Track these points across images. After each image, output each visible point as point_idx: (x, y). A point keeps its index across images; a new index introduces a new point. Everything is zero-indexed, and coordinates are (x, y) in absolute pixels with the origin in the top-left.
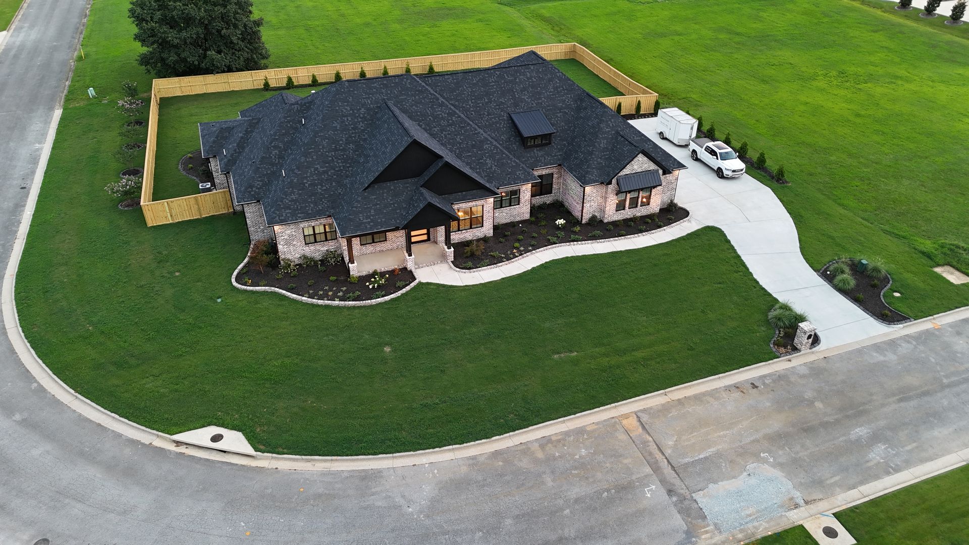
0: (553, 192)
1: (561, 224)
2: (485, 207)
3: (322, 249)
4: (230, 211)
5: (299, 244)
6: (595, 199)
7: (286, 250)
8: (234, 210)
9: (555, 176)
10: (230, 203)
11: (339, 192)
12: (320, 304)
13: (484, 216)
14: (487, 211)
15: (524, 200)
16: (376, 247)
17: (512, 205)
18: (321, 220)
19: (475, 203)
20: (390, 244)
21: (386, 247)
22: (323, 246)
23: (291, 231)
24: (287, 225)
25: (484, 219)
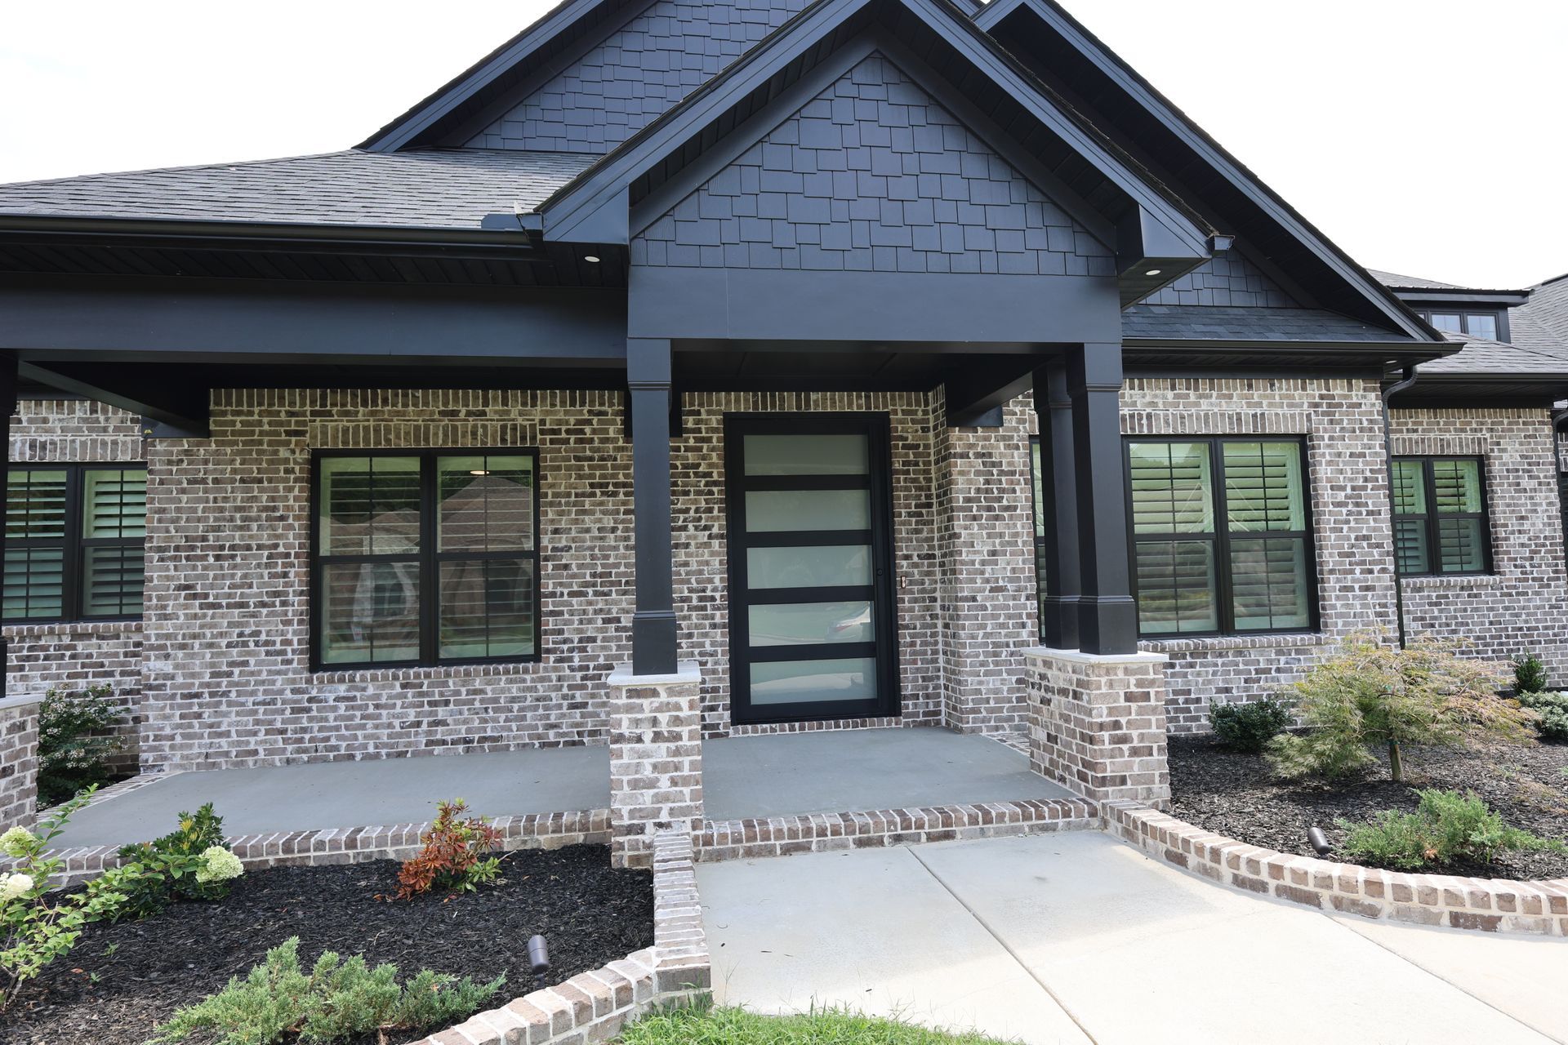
2: (1320, 454)
13: (1327, 538)
14: (1341, 496)
15: (1524, 539)
16: (447, 703)
17: (1445, 568)
18: (51, 417)
19: (1249, 405)
20: (565, 690)
21: (529, 715)
22: (28, 658)
25: (1328, 557)
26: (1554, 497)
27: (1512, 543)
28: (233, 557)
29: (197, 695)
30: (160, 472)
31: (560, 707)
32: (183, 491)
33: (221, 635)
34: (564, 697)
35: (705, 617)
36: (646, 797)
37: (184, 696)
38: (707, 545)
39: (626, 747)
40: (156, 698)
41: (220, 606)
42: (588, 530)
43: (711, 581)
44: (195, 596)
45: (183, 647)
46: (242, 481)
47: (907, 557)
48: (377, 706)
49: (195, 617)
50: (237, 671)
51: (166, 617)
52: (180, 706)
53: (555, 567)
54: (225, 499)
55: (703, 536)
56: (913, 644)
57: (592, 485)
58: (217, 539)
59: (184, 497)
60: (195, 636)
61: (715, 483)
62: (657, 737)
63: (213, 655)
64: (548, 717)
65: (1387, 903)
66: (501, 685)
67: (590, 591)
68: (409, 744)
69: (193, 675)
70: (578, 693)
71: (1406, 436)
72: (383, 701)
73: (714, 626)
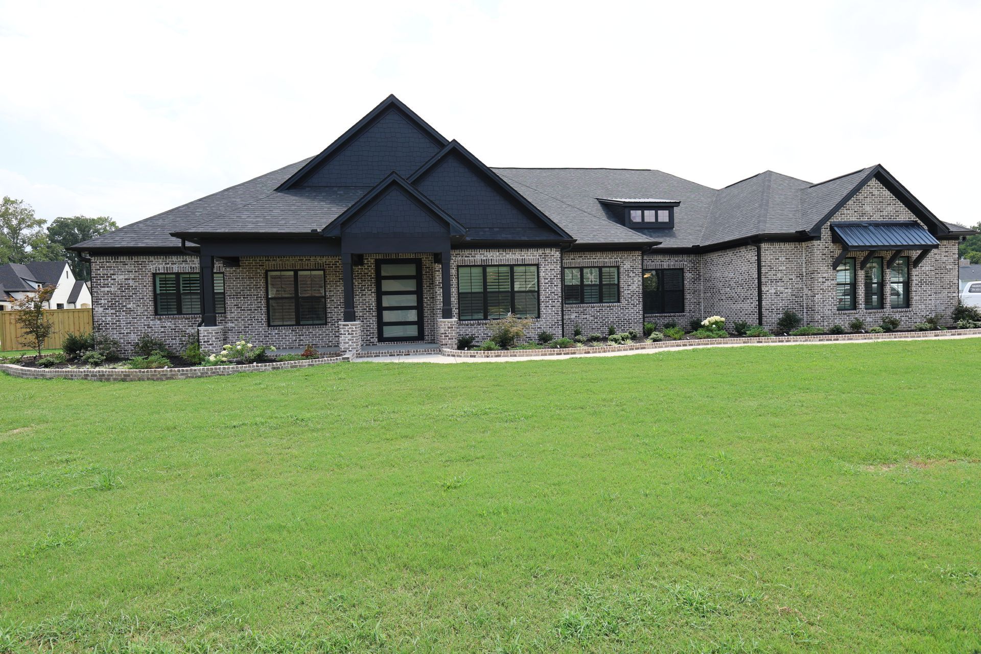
0: (687, 308)
2: (542, 269)
5: (140, 310)
6: (785, 279)
7: (109, 319)
9: (688, 275)
13: (542, 293)
14: (547, 281)
15: (629, 292)
16: (303, 335)
17: (604, 301)
19: (521, 256)
20: (333, 333)
21: (324, 339)
22: (194, 324)
23: (127, 277)
24: (119, 261)
25: (542, 298)
26: (640, 279)
27: (625, 293)
28: (248, 298)
29: (241, 332)
30: (228, 276)
31: (332, 337)
32: (234, 281)
33: (246, 317)
34: (333, 334)
35: (370, 314)
36: (347, 345)
37: (237, 332)
38: (371, 295)
39: (342, 336)
40: (231, 333)
41: (245, 310)
42: (338, 291)
43: (372, 304)
44: (239, 308)
45: (236, 320)
46: (249, 278)
48: (285, 336)
49: (239, 313)
50: (250, 326)
51: (232, 313)
52: (237, 335)
53: (330, 301)
54: (245, 283)
55: (370, 292)
57: (339, 279)
58: (243, 293)
59: (235, 282)
60: (239, 318)
61: (373, 278)
62: (349, 334)
63: (244, 322)
64: (329, 339)
66: (317, 331)
67: (339, 307)
68: (294, 345)
69: (240, 327)
70: (337, 333)
72: (287, 334)
73: (373, 316)
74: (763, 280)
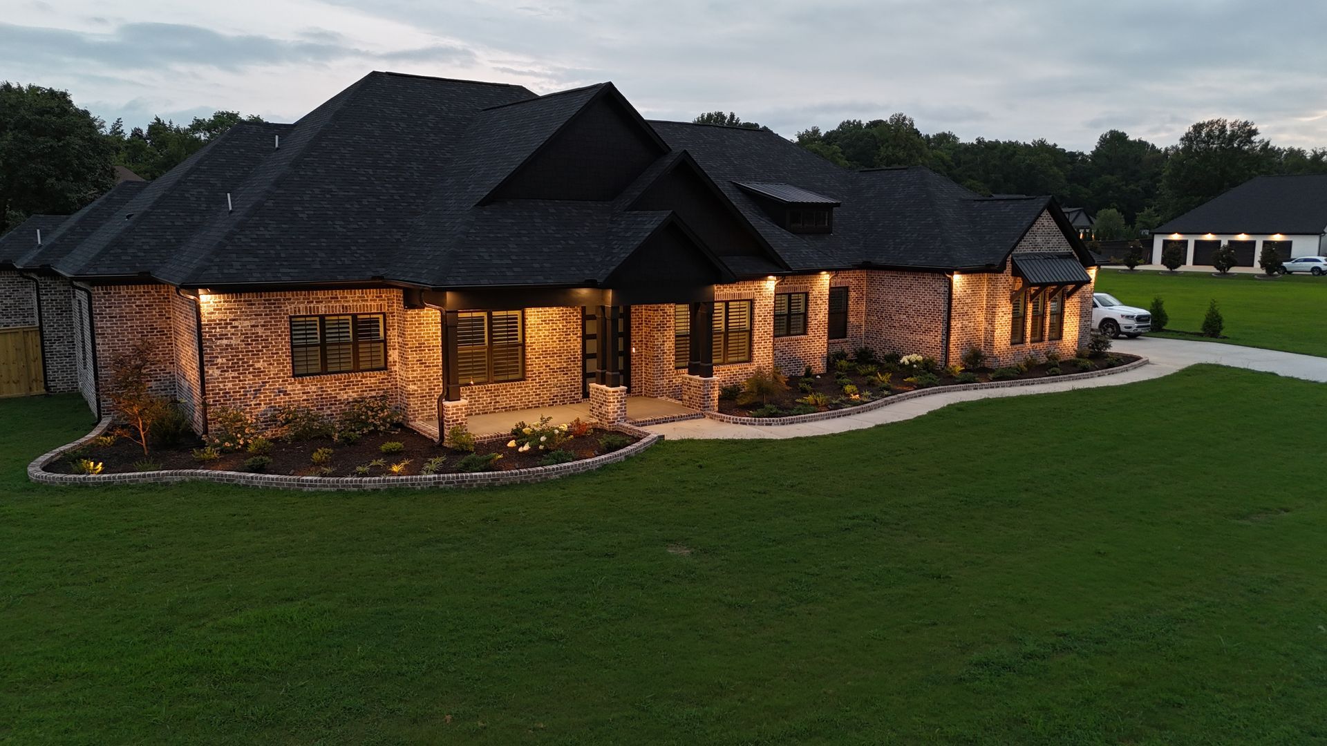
0: (850, 333)
1: (917, 362)
2: (756, 305)
3: (343, 396)
4: (35, 392)
5: (273, 370)
6: (969, 312)
7: (230, 385)
8: (47, 388)
9: (853, 294)
10: (36, 368)
11: (397, 237)
12: (369, 487)
13: (756, 332)
14: (760, 318)
15: (816, 322)
16: (499, 396)
17: (792, 332)
18: (348, 296)
19: (738, 290)
20: (534, 390)
21: (523, 398)
22: (347, 386)
23: (253, 323)
24: (243, 299)
25: (756, 338)
26: (827, 307)
27: (813, 323)
28: (433, 350)
29: (425, 396)
30: (409, 321)
31: (532, 395)
32: (416, 327)
33: (431, 376)
34: (534, 392)
35: (575, 364)
37: (421, 397)
38: (576, 340)
40: (413, 398)
41: (430, 366)
42: (541, 336)
43: (577, 352)
44: (422, 364)
45: (419, 380)
46: (435, 323)
47: (635, 341)
48: (479, 398)
49: (423, 370)
50: (436, 388)
51: (414, 371)
52: (420, 400)
53: (531, 349)
54: (430, 330)
55: (575, 337)
56: (635, 370)
57: (542, 321)
58: (428, 343)
59: (417, 329)
60: (423, 377)
61: (579, 319)
62: (618, 402)
63: (429, 383)
64: (529, 399)
65: (757, 423)
66: (515, 389)
67: (541, 357)
68: (488, 410)
69: (423, 390)
70: (538, 391)
71: (784, 286)
72: (481, 396)
73: (578, 367)
74: (953, 314)
